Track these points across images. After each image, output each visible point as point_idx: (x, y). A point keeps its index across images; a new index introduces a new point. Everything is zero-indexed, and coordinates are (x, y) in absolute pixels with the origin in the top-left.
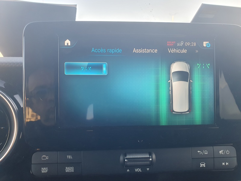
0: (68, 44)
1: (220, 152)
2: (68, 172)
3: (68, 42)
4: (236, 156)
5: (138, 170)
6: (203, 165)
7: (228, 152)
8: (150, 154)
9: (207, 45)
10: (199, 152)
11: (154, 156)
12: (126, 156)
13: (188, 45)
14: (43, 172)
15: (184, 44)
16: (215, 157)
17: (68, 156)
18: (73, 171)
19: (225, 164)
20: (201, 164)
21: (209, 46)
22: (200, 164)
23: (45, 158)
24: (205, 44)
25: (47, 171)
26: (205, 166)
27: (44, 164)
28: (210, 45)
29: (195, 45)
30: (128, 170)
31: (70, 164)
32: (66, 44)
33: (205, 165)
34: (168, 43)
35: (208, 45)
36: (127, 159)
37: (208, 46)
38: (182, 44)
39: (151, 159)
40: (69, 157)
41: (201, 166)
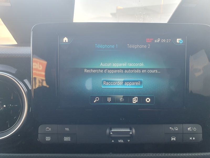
0: (66, 41)
1: (189, 129)
2: (66, 141)
3: (65, 39)
4: (202, 133)
5: (121, 141)
6: (173, 139)
7: (195, 129)
8: (131, 129)
9: (180, 42)
10: (170, 128)
11: (134, 131)
12: (111, 129)
13: (164, 41)
14: (47, 140)
15: (160, 41)
16: (184, 133)
17: (66, 128)
18: (70, 140)
19: (192, 138)
21: (182, 43)
22: (172, 138)
23: (48, 129)
24: (178, 40)
25: (50, 139)
26: (175, 140)
27: (48, 134)
28: (182, 42)
30: (113, 141)
31: (67, 135)
32: (64, 41)
33: (175, 139)
34: (147, 40)
35: (181, 42)
36: (112, 132)
37: (180, 43)
38: (159, 41)
39: (131, 133)
40: (67, 129)
41: (172, 140)
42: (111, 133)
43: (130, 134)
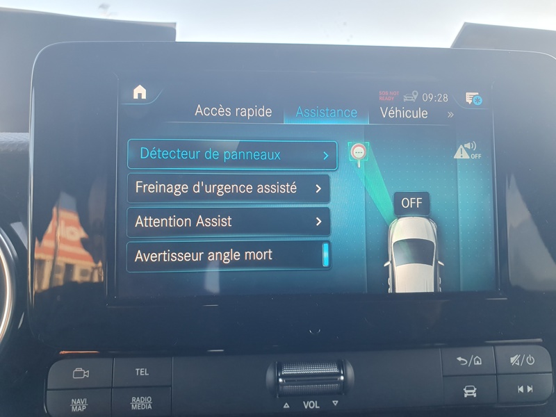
0: (140, 95)
1: (513, 360)
2: (137, 410)
3: (140, 91)
4: (551, 371)
5: (312, 405)
6: (470, 392)
7: (531, 360)
8: (341, 366)
9: (474, 100)
10: (460, 359)
11: (350, 371)
12: (280, 369)
13: (429, 99)
14: (74, 409)
15: (420, 96)
16: (499, 372)
17: (138, 370)
18: (150, 407)
19: (525, 389)
20: (467, 389)
21: (479, 103)
22: (465, 389)
23: (81, 374)
24: (469, 97)
25: (84, 407)
26: (475, 395)
27: (79, 390)
28: (481, 100)
29: (446, 99)
30: (286, 406)
31: (142, 390)
32: (136, 97)
33: (476, 392)
34: (382, 96)
35: (478, 100)
36: (282, 377)
37: (476, 103)
38: (415, 97)
39: (342, 378)
40: (142, 372)
41: (466, 395)
42: (281, 380)
43: (340, 381)
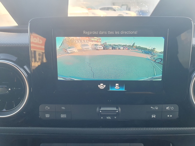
2: (62, 118)
4: (178, 111)
5: (109, 118)
6: (154, 116)
7: (172, 108)
8: (117, 108)
10: (152, 107)
11: (120, 109)
12: (100, 108)
14: (46, 117)
16: (163, 111)
18: (66, 117)
19: (170, 116)
20: (153, 115)
23: (47, 108)
25: (49, 116)
26: (155, 117)
27: (47, 112)
30: (102, 118)
31: (64, 112)
33: (155, 116)
36: (101, 110)
39: (117, 111)
40: (63, 108)
41: (152, 117)
42: (100, 111)
